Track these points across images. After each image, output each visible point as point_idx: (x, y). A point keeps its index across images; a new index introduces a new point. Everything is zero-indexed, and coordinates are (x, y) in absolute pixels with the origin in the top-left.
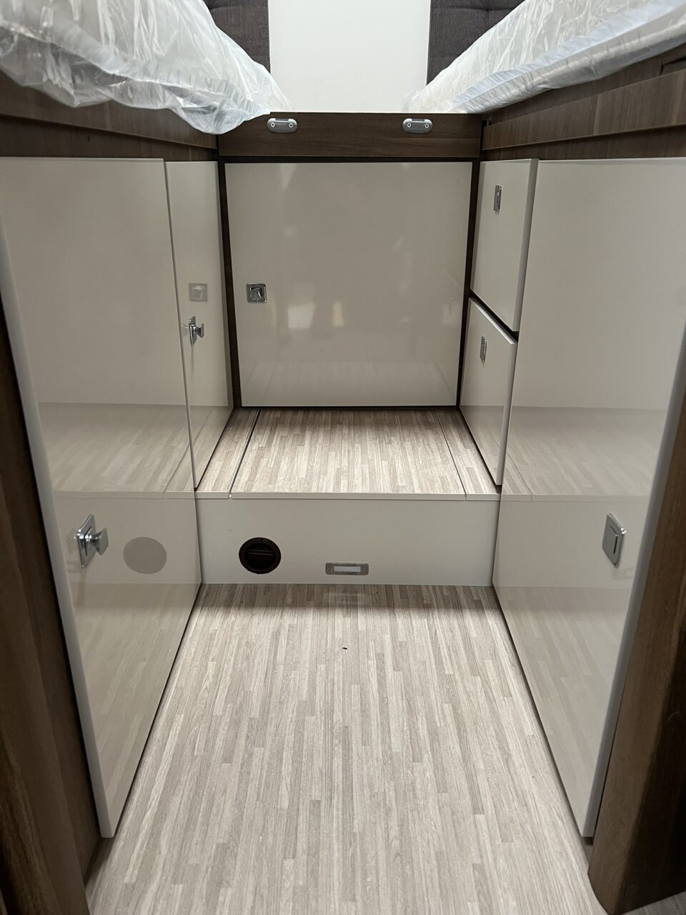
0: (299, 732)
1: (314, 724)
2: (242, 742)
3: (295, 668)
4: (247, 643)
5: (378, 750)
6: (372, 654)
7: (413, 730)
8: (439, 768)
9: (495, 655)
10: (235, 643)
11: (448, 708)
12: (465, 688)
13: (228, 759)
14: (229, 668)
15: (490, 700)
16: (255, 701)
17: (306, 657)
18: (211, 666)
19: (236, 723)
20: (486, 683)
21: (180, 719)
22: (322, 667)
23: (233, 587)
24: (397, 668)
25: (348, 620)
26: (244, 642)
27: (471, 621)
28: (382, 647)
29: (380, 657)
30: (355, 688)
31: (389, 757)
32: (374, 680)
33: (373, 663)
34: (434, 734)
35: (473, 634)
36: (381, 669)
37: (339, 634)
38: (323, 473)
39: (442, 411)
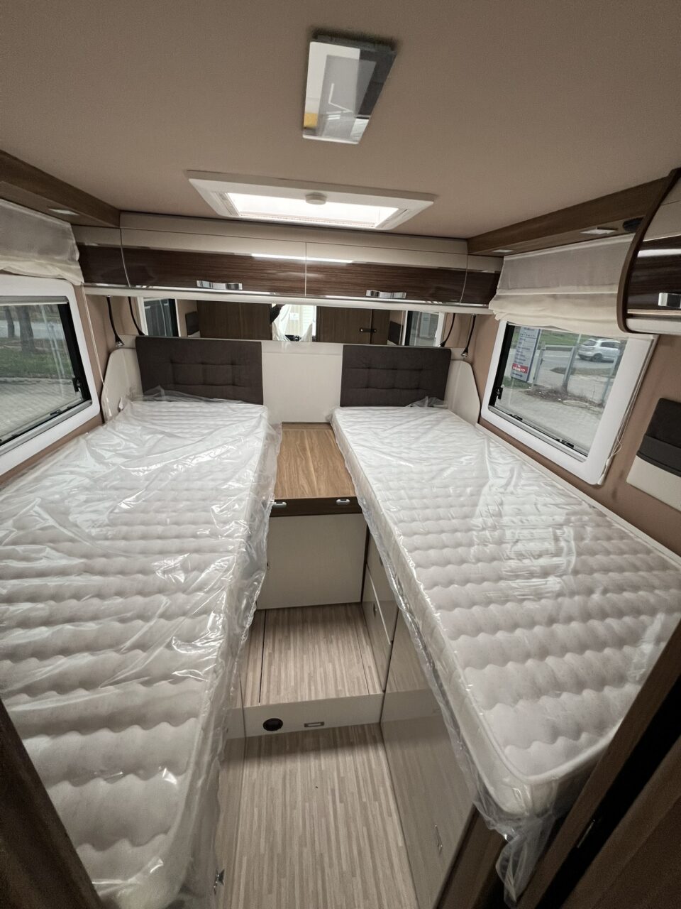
0: (301, 854)
1: (306, 850)
2: (275, 876)
3: (295, 809)
4: (271, 788)
5: (337, 871)
6: (329, 790)
8: (364, 882)
9: (384, 783)
10: (265, 789)
11: (365, 829)
12: (372, 811)
13: (270, 892)
14: (264, 812)
15: (383, 821)
16: (278, 839)
17: (299, 798)
18: (256, 810)
19: (272, 859)
20: (380, 806)
21: (245, 859)
22: (307, 805)
24: (341, 802)
25: (317, 761)
26: (269, 787)
28: (334, 786)
29: (333, 790)
30: (323, 820)
31: (342, 874)
32: (331, 813)
33: (330, 798)
34: (360, 853)
35: (374, 766)
36: (334, 802)
37: (313, 776)
38: (302, 679)
39: (354, 607)
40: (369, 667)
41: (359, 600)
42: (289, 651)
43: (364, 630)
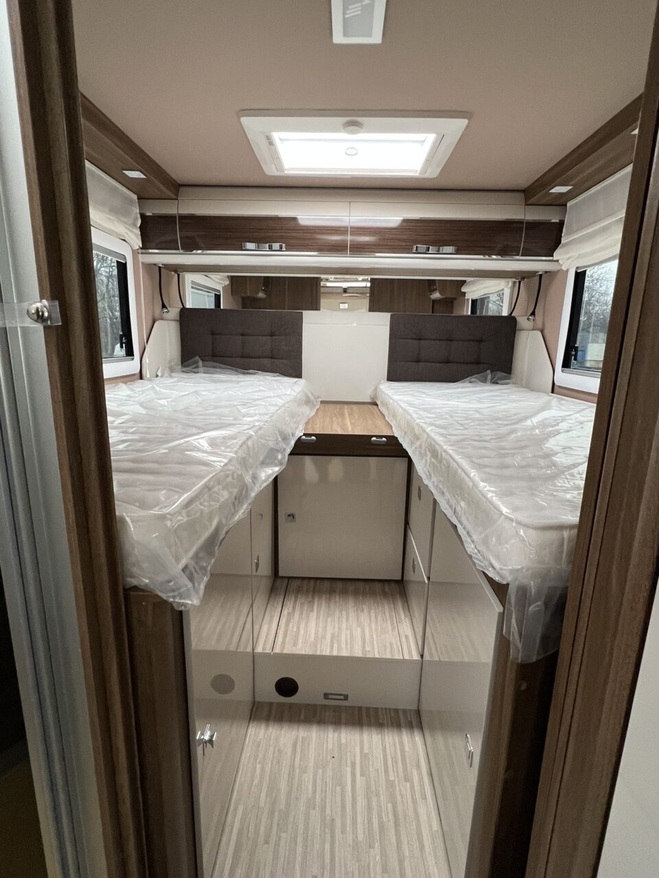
0: (307, 816)
1: (315, 814)
2: (275, 828)
3: (305, 772)
4: (279, 750)
5: (350, 838)
6: (349, 762)
7: (370, 823)
8: (384, 854)
9: (418, 766)
10: (271, 749)
11: (390, 806)
12: (400, 790)
13: (266, 842)
14: (268, 769)
15: (414, 801)
16: (282, 796)
17: (311, 764)
18: (258, 766)
19: (272, 813)
20: (412, 787)
21: (241, 808)
22: (320, 771)
23: (271, 704)
24: (362, 775)
25: (336, 735)
26: (276, 749)
27: (405, 736)
28: (355, 759)
29: (353, 765)
30: (338, 789)
31: (356, 842)
32: (349, 783)
33: (349, 769)
34: (382, 827)
35: (407, 749)
36: (353, 774)
37: (330, 746)
38: (324, 637)
39: (393, 585)
40: (407, 637)
41: (400, 578)
42: (311, 614)
43: (403, 604)
